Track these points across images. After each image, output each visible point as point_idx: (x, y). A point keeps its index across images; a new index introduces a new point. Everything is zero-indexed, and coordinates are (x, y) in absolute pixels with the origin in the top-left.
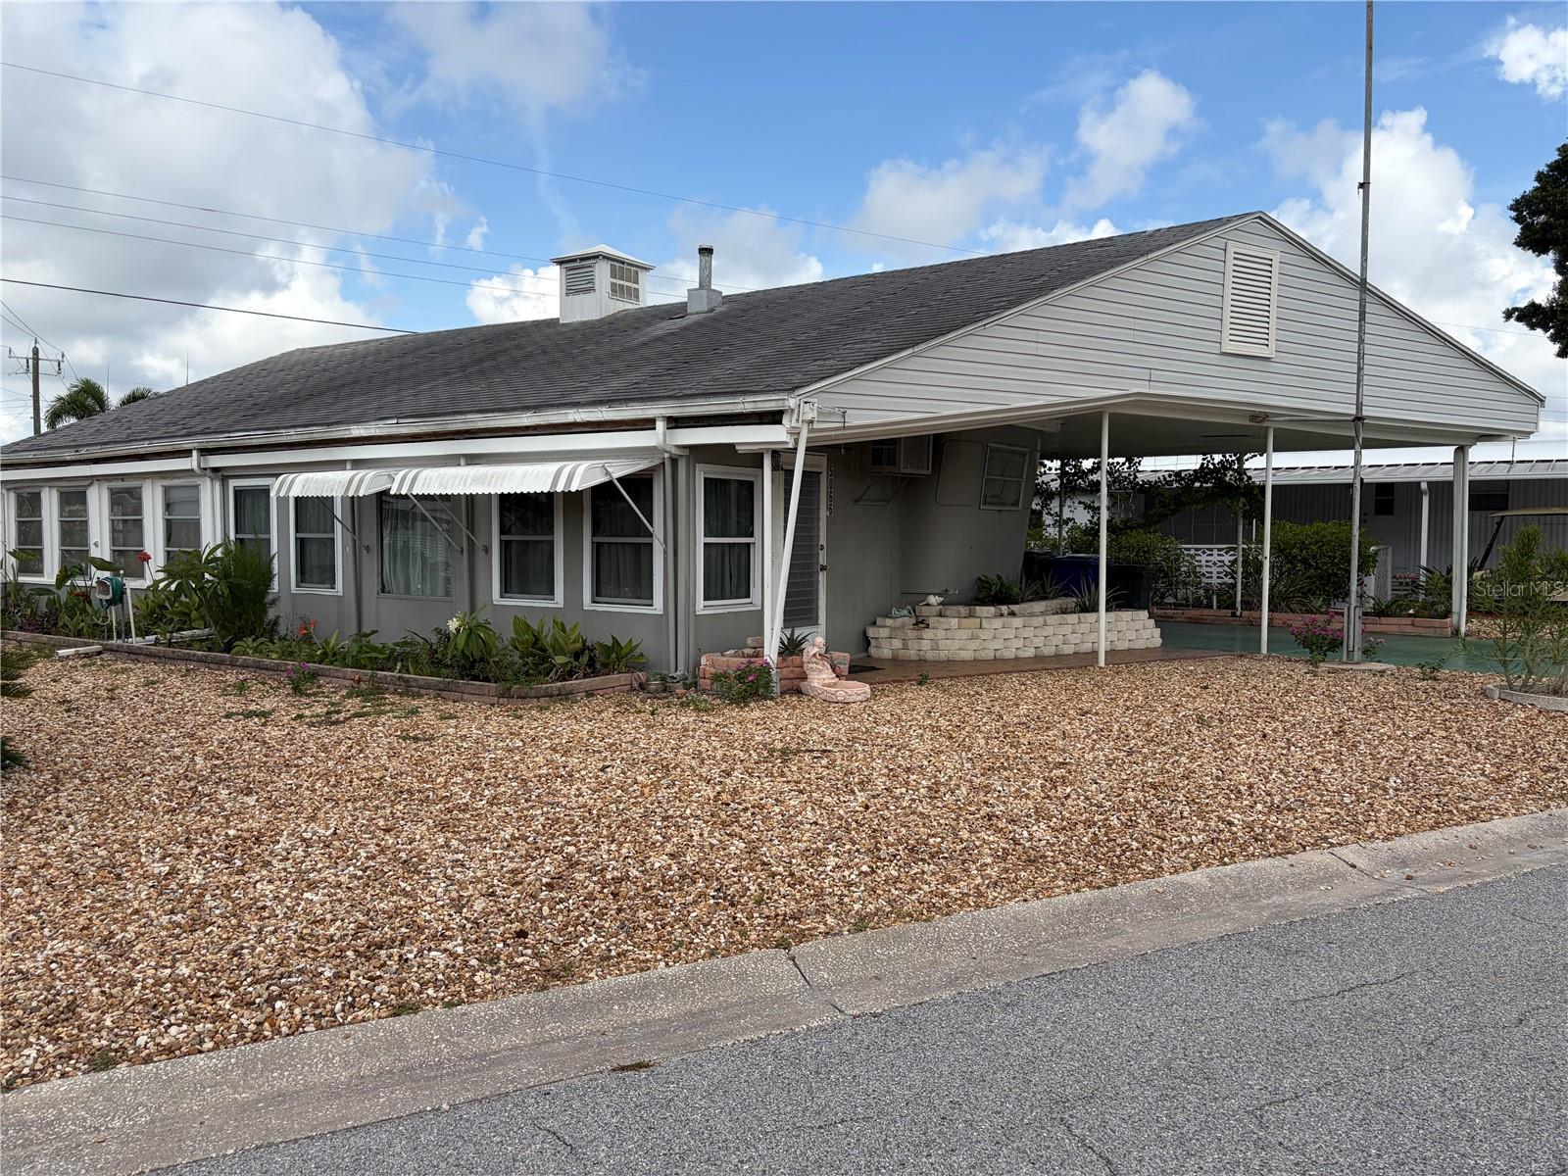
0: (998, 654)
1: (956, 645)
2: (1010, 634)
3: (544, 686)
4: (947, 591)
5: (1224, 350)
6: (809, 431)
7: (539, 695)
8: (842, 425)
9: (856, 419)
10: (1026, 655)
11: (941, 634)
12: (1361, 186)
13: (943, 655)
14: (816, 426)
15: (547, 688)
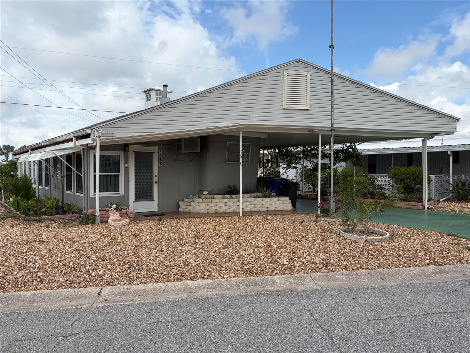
0: (217, 211)
1: (201, 207)
2: (223, 204)
3: (34, 217)
4: (212, 190)
5: (284, 108)
6: (100, 140)
7: (33, 220)
8: (112, 137)
9: (118, 135)
10: (229, 211)
11: (196, 204)
12: (330, 47)
13: (196, 211)
14: (102, 138)
15: (35, 218)
